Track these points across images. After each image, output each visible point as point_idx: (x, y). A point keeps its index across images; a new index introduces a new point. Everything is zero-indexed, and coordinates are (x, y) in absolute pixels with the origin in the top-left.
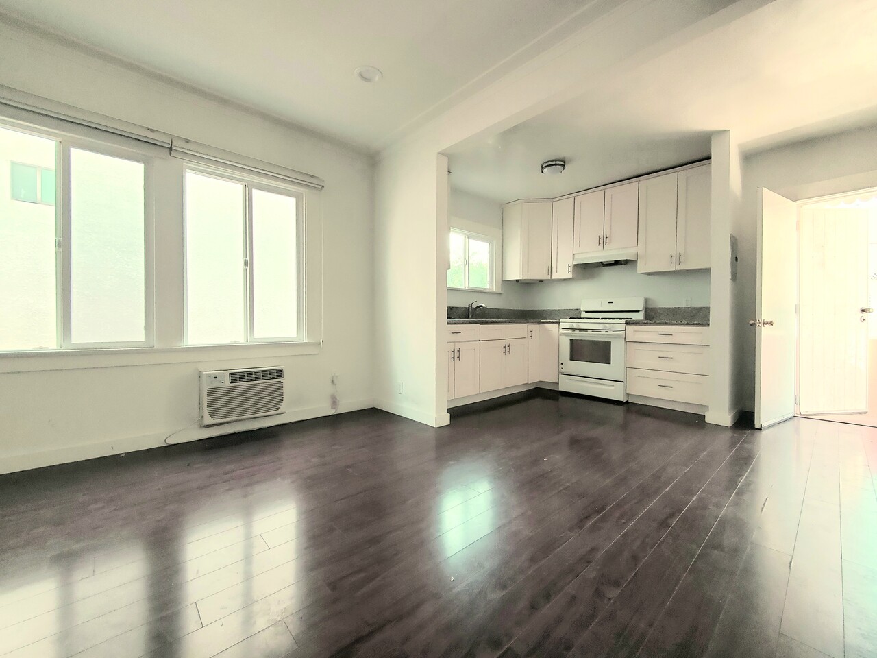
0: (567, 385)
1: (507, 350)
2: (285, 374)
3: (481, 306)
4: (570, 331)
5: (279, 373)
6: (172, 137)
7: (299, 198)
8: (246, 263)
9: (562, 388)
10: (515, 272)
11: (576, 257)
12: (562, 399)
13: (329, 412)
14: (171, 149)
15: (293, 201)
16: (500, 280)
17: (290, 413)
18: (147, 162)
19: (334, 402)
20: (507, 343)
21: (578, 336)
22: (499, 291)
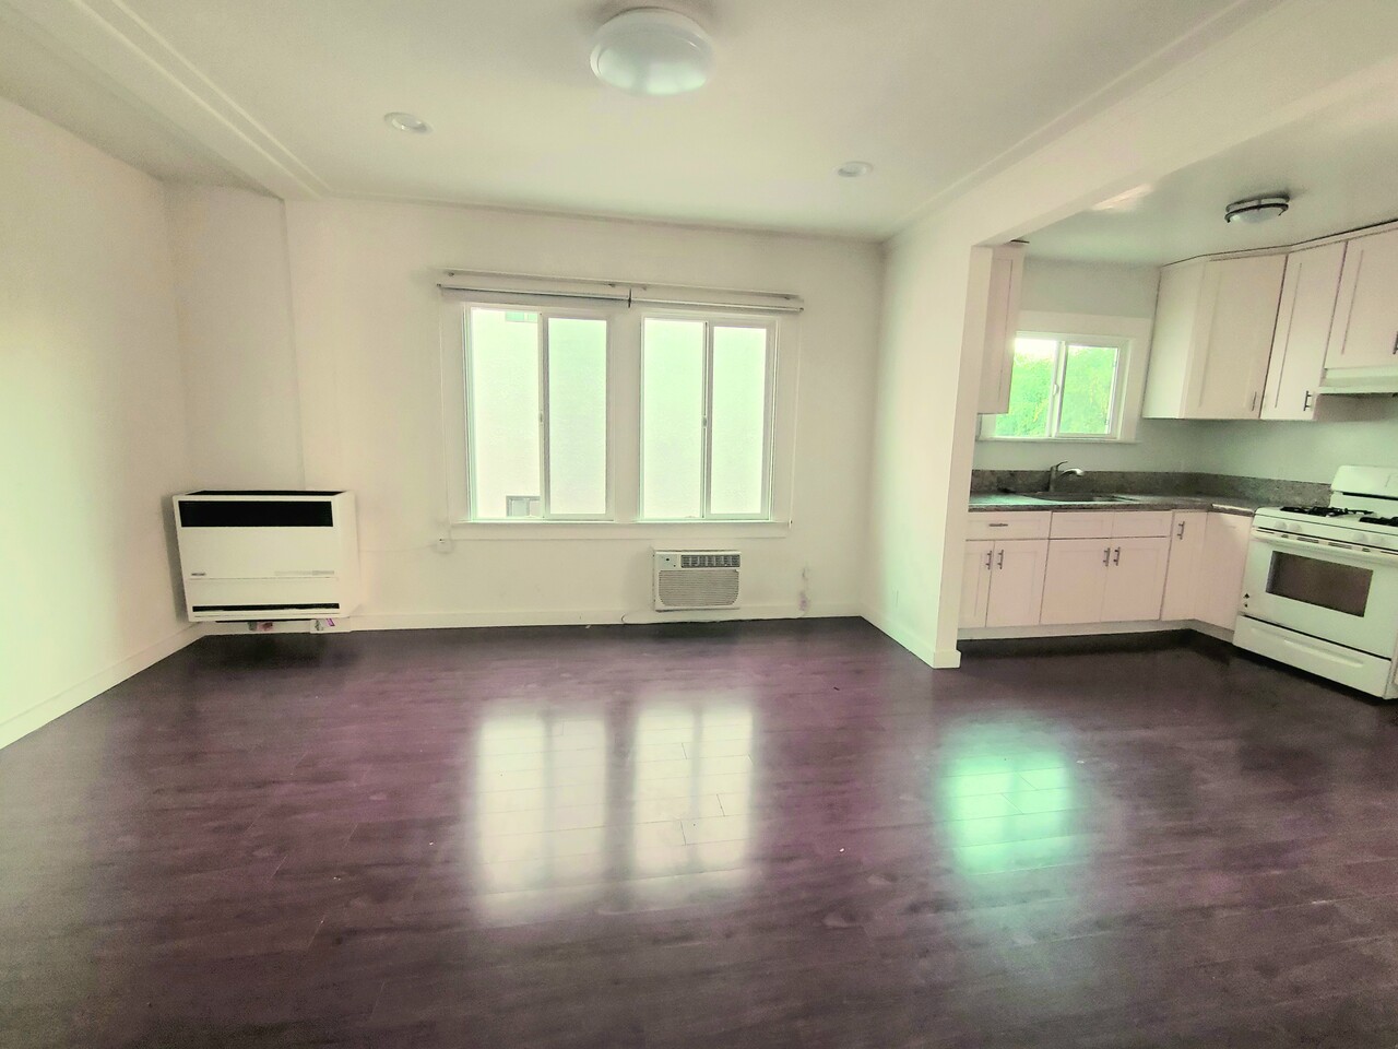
0: (1249, 637)
1: (1112, 557)
2: (742, 561)
3: (1073, 473)
4: (1276, 537)
5: (734, 561)
6: (631, 286)
7: (770, 328)
8: (705, 422)
9: (1238, 642)
10: (1171, 402)
11: (1330, 375)
12: (1236, 662)
13: (795, 613)
14: (630, 301)
15: (763, 332)
16: (1135, 416)
17: (746, 608)
18: (609, 319)
19: (804, 603)
20: (1114, 545)
21: (1292, 546)
22: (1131, 438)
